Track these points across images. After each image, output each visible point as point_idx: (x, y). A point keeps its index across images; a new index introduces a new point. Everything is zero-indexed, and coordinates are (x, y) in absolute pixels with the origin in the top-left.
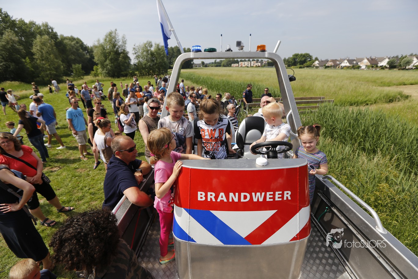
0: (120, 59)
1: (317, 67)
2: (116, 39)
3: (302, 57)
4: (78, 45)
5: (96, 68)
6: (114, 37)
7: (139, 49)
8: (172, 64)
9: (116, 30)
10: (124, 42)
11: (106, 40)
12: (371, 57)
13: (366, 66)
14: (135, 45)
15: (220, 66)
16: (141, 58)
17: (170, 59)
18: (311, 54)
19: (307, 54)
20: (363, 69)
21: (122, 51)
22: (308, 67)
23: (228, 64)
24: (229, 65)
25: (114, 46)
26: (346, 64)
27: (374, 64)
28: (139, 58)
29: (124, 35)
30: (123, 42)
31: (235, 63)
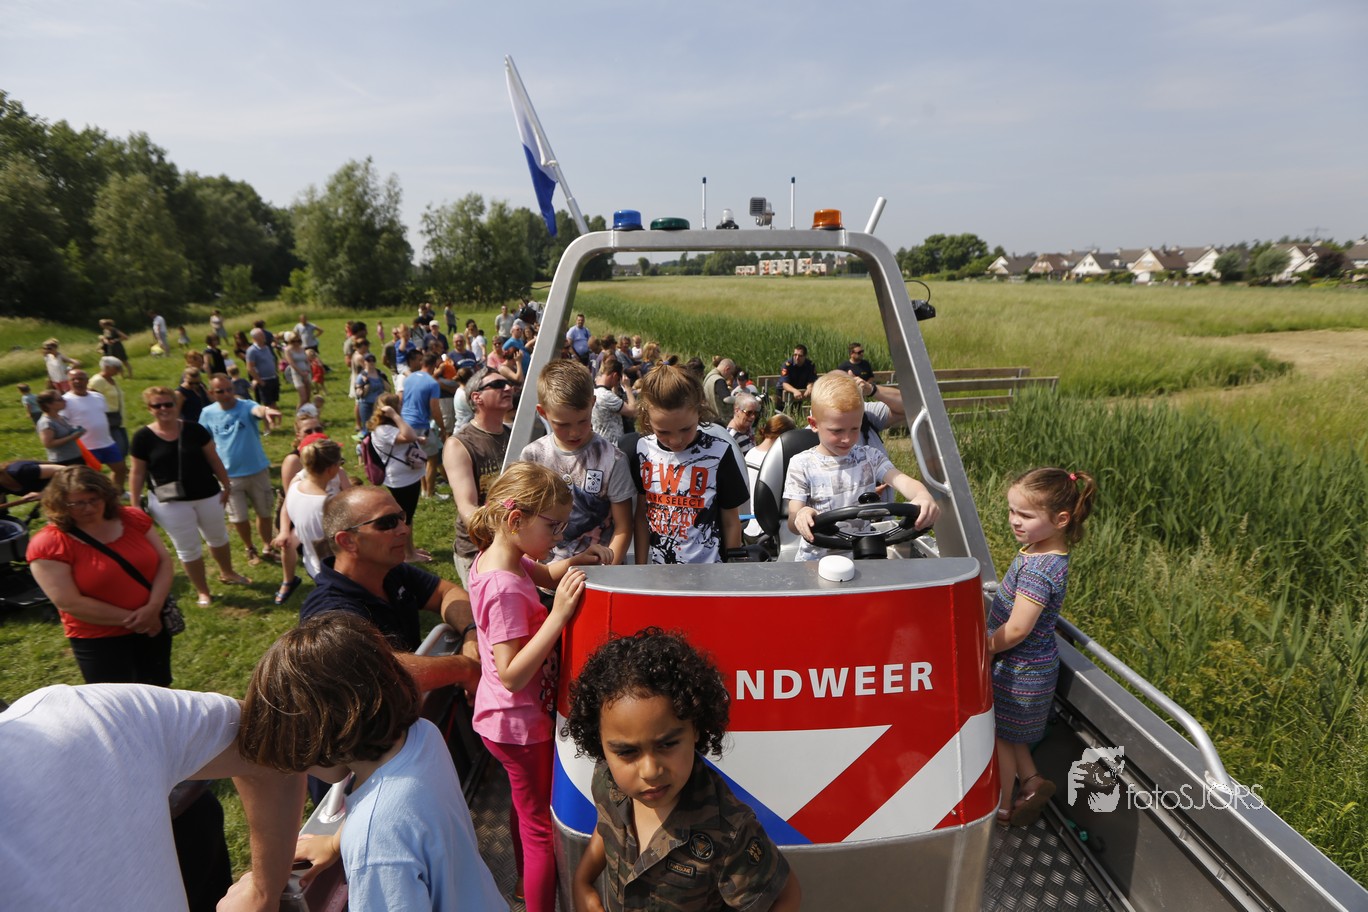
0: (380, 248)
1: (1002, 277)
2: (368, 187)
3: (953, 246)
4: (244, 204)
5: (297, 277)
6: (363, 181)
7: (440, 218)
8: (544, 265)
9: (369, 160)
10: (394, 198)
11: (332, 189)
12: (1164, 247)
13: (1153, 273)
14: (428, 208)
15: (698, 273)
16: (447, 247)
17: (540, 250)
18: (981, 237)
19: (973, 237)
20: (1144, 284)
21: (386, 224)
22: (973, 275)
23: (722, 267)
24: (728, 271)
25: (360, 208)
26: (1089, 266)
27: (1174, 267)
28: (440, 245)
29: (394, 174)
30: (390, 196)
31: (745, 265)
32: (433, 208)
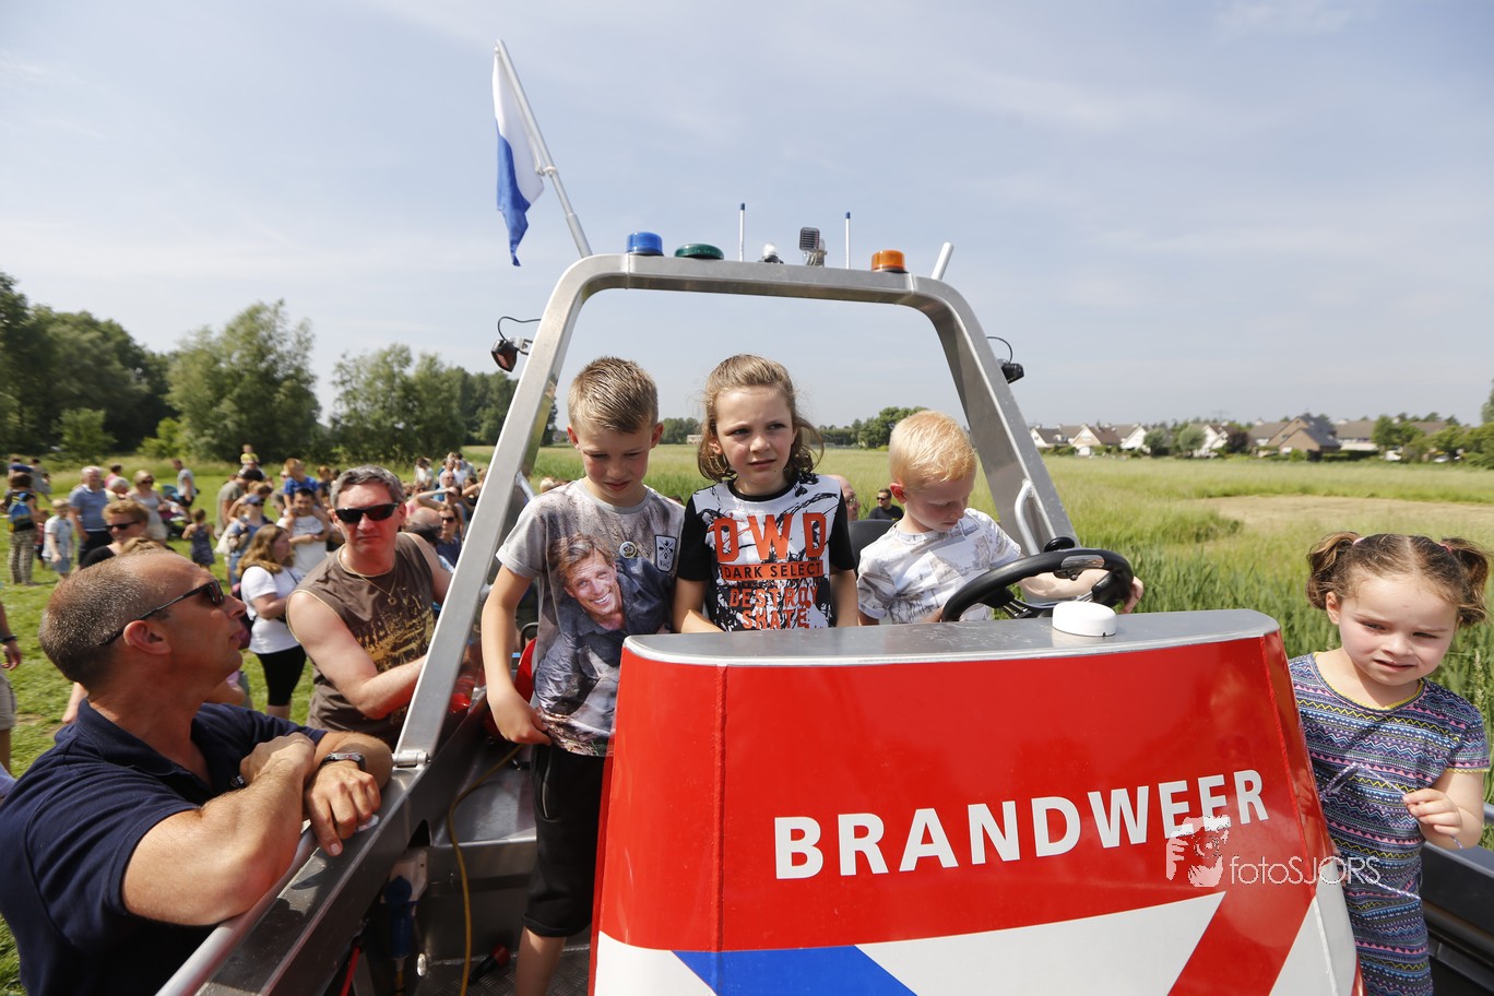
0: (279, 397)
2: (274, 331)
4: (110, 345)
5: (168, 428)
6: (269, 326)
7: (358, 368)
8: (476, 428)
9: (281, 303)
10: (304, 344)
11: (231, 331)
12: (1098, 424)
14: (344, 356)
16: (364, 401)
17: (473, 411)
21: (291, 372)
25: (261, 354)
27: (1109, 443)
28: (355, 398)
30: (300, 342)
32: (349, 357)
